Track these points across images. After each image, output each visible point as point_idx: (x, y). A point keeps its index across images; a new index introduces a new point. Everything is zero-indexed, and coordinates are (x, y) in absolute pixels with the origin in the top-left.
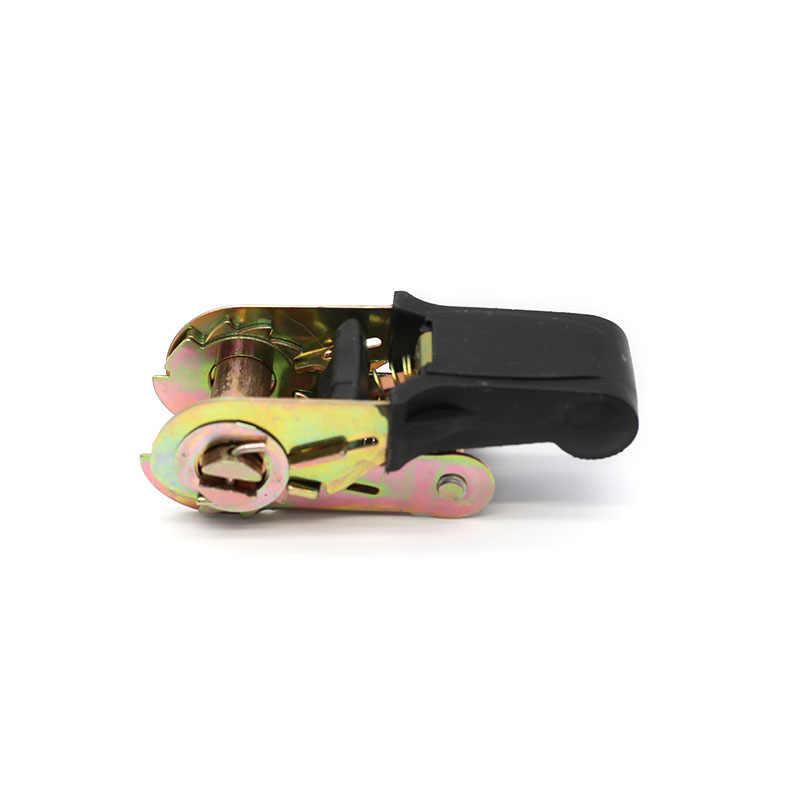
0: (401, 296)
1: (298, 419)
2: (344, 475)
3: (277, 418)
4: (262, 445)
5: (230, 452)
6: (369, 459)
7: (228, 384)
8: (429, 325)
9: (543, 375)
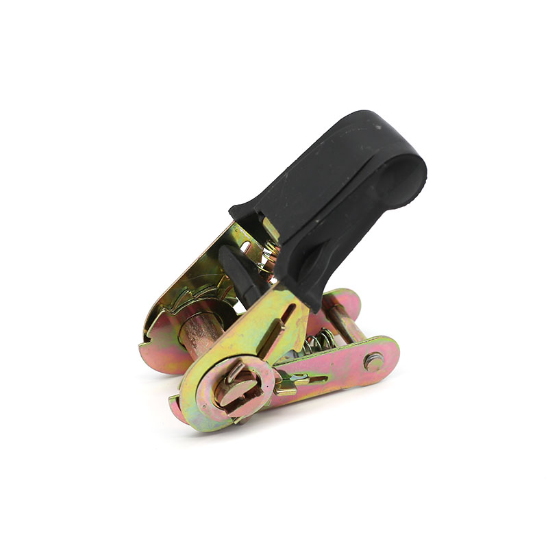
0: (234, 211)
1: (243, 335)
2: (297, 336)
3: (232, 345)
5: (227, 384)
6: (300, 317)
8: (262, 214)
9: (344, 184)
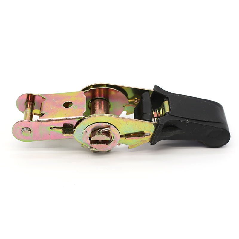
1: (127, 125)
2: (136, 144)
3: (120, 123)
4: (109, 128)
5: (99, 132)
6: (145, 140)
7: (95, 109)
8: (168, 99)
